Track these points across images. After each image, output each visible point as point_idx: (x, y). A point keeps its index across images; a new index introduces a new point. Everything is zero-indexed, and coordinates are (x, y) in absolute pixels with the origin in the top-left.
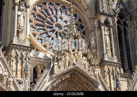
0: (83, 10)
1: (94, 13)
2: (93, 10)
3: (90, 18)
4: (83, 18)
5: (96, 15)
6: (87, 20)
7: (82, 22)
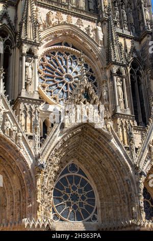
0: (94, 60)
1: (106, 62)
2: (105, 60)
3: (102, 68)
4: (95, 68)
5: (107, 64)
6: (98, 70)
7: (93, 73)
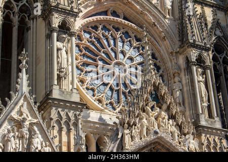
0: (158, 39)
1: (178, 44)
2: (176, 39)
3: (172, 53)
4: (159, 52)
5: (181, 47)
6: (166, 56)
7: (156, 59)
